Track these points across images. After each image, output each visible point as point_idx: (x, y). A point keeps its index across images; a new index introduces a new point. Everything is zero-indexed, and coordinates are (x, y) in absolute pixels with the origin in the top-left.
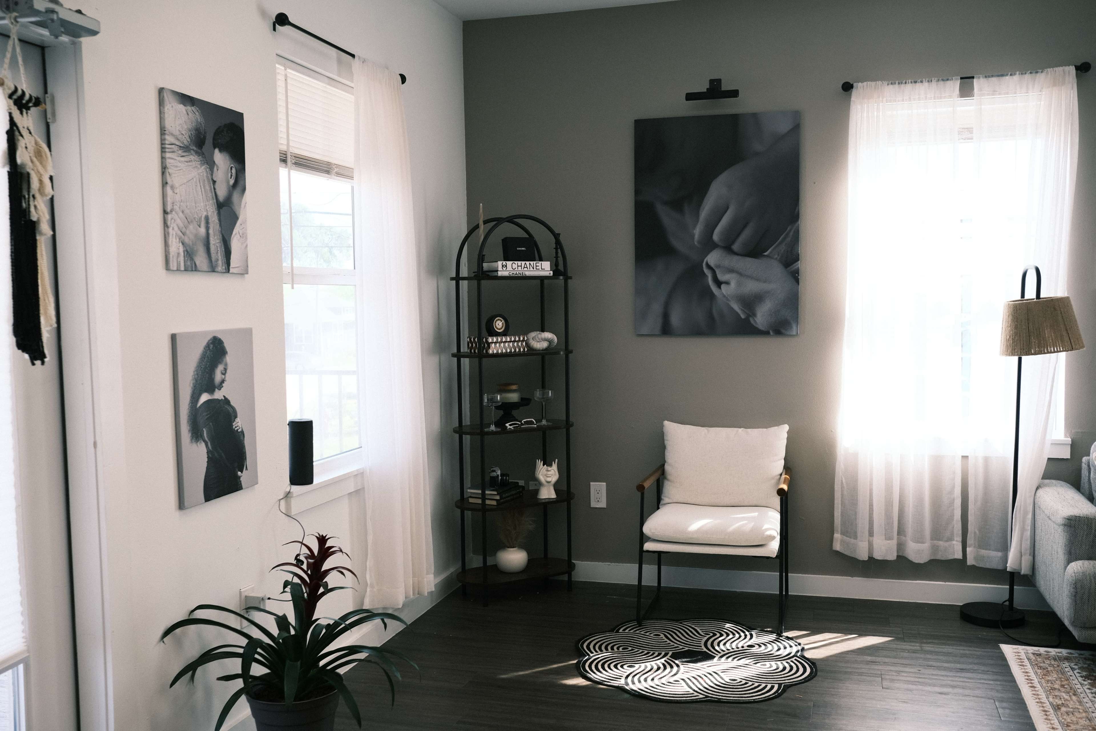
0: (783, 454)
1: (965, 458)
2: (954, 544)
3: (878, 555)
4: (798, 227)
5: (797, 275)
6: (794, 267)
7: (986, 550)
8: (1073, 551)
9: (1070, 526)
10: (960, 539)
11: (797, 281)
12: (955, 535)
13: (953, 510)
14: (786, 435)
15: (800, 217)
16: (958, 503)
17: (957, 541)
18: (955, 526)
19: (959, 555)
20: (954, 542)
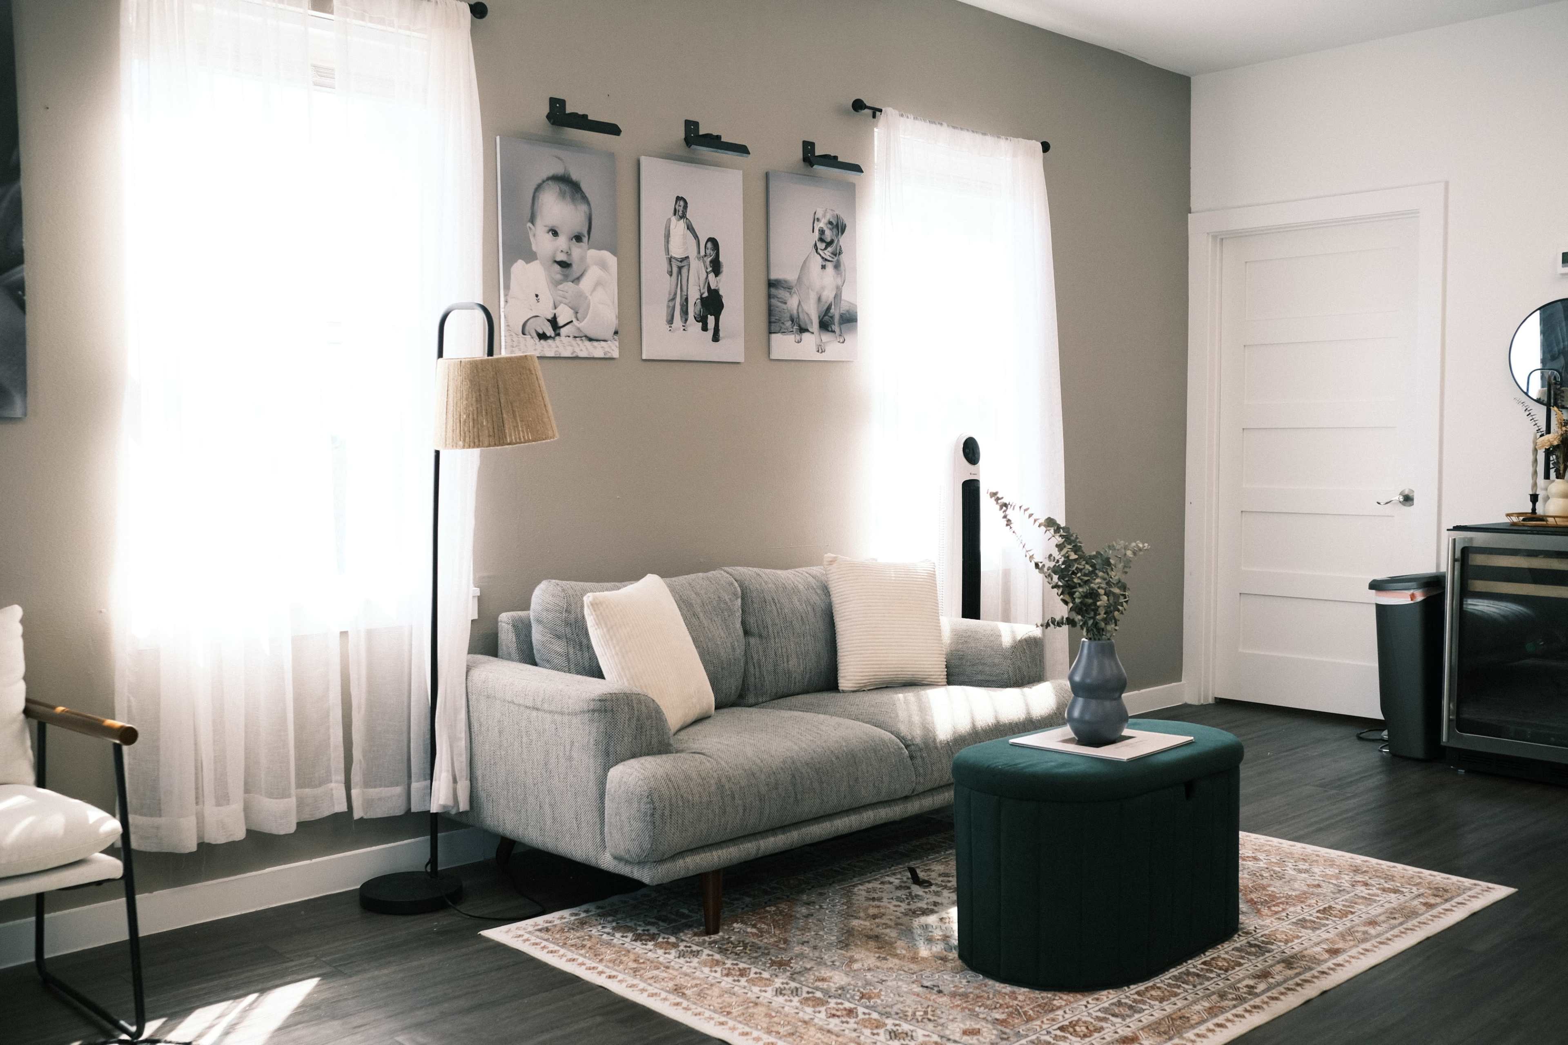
0: (20, 667)
1: (344, 634)
2: (332, 790)
3: (216, 836)
4: (19, 192)
5: (20, 293)
6: (13, 275)
7: (375, 787)
8: (611, 749)
9: (606, 711)
10: (341, 777)
11: (21, 305)
12: (333, 772)
13: (328, 728)
14: (19, 629)
15: (22, 174)
16: (337, 715)
17: (336, 782)
18: (333, 756)
19: (342, 807)
20: (333, 785)
